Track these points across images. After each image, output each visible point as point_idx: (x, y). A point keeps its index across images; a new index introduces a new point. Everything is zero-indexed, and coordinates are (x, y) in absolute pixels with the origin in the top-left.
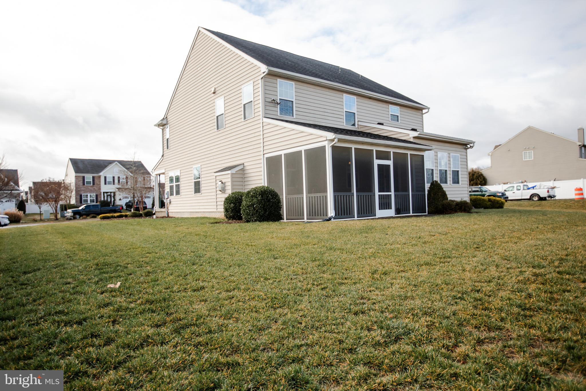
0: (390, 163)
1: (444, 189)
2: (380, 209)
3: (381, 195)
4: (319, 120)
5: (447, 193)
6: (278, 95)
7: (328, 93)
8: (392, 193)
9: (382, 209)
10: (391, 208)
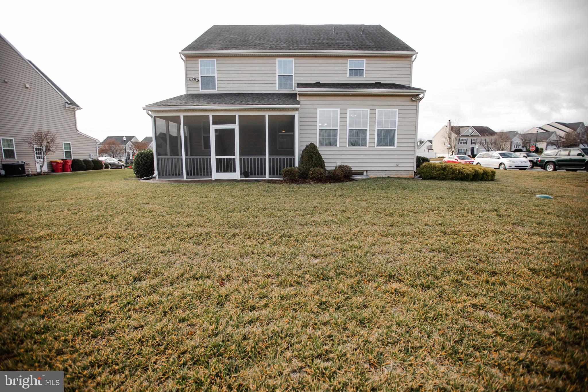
0: (236, 127)
1: (320, 152)
2: (217, 171)
3: (221, 159)
4: (245, 89)
5: (323, 156)
6: (200, 73)
7: (256, 61)
8: (237, 157)
9: (221, 171)
10: (235, 171)
